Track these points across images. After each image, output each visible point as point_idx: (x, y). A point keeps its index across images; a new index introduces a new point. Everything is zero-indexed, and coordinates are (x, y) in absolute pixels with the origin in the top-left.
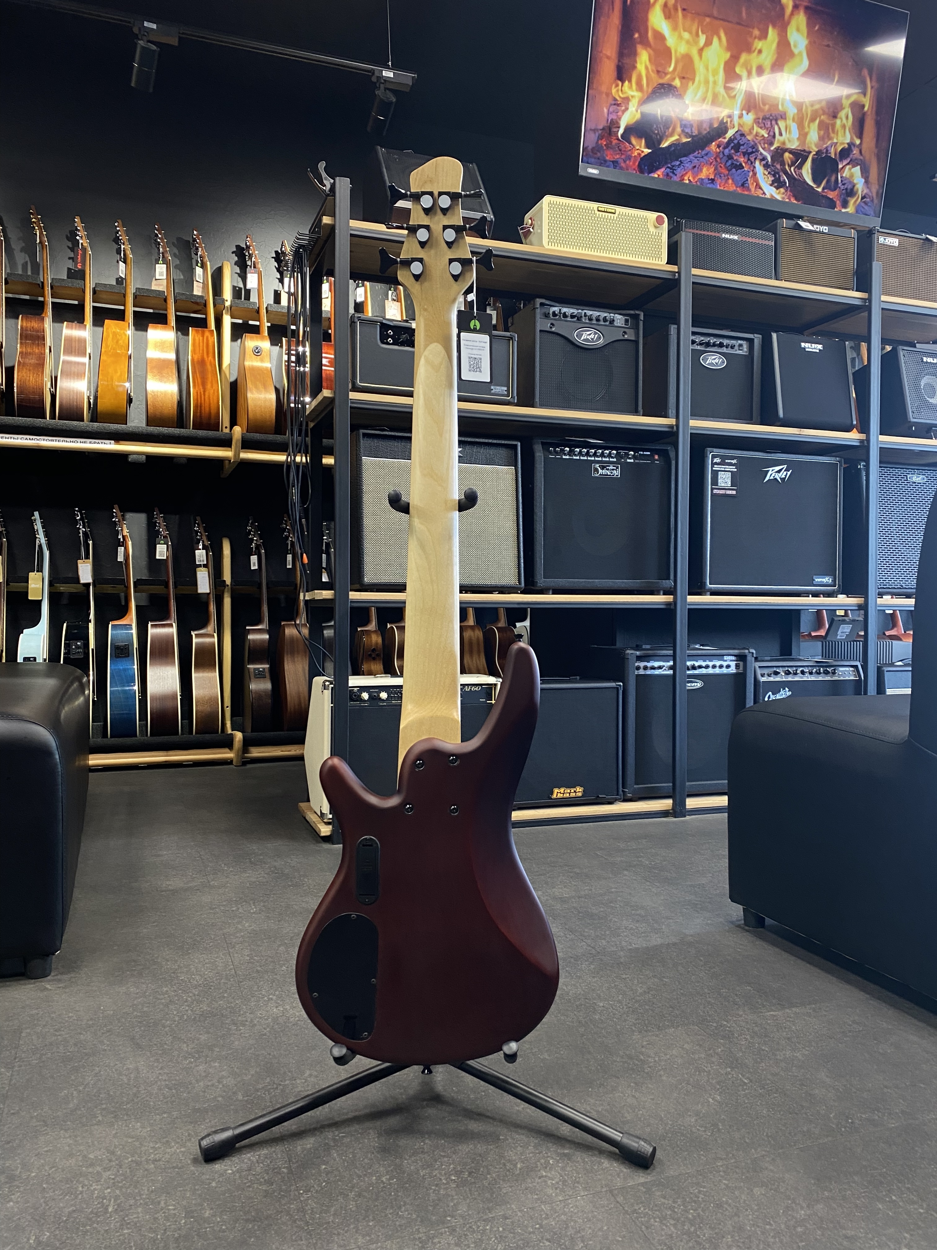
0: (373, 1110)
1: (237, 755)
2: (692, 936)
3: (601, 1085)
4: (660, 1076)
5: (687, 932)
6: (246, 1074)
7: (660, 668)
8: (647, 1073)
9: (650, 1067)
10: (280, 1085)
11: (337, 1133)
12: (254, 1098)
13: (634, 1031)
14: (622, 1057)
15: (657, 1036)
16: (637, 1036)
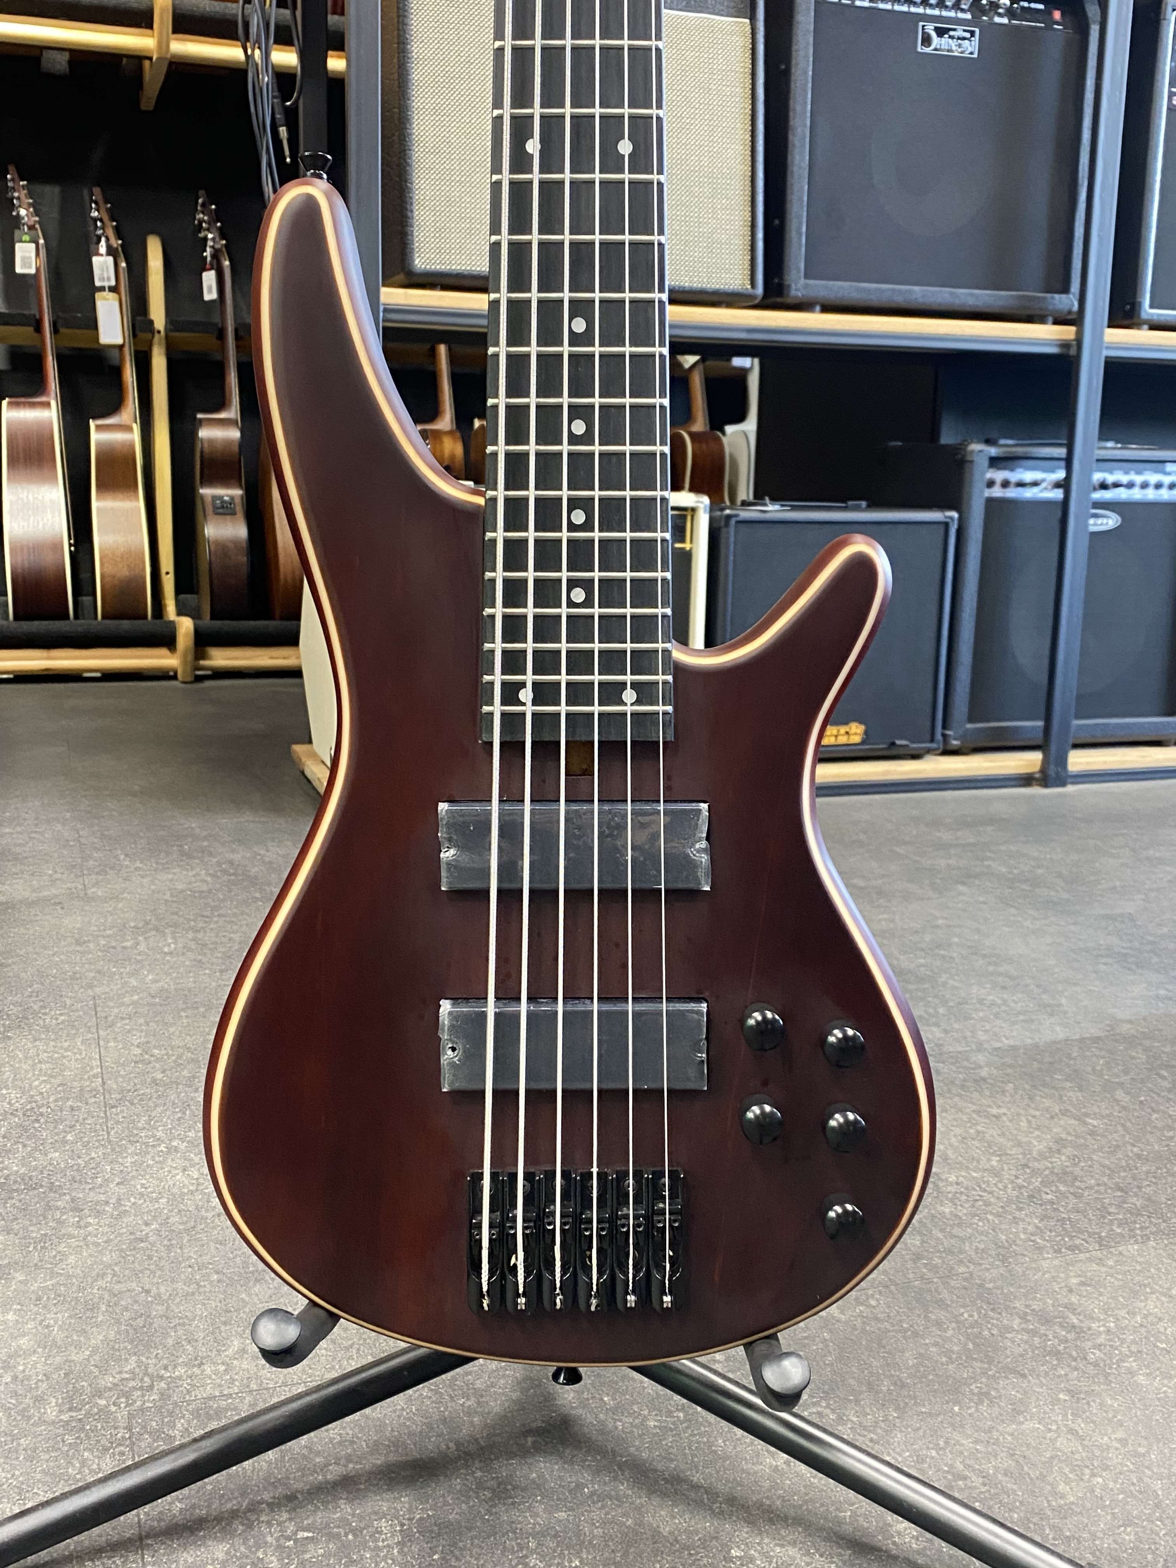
0: (393, 1458)
1: (184, 662)
2: (1130, 1022)
3: (983, 1395)
4: (1131, 1373)
5: (1121, 1014)
6: (78, 1346)
7: (1035, 484)
8: (1096, 1365)
9: (1099, 1347)
10: (162, 1378)
11: (291, 1528)
12: (88, 1414)
13: (1040, 1249)
14: (1023, 1317)
15: (1100, 1262)
16: (1049, 1262)
